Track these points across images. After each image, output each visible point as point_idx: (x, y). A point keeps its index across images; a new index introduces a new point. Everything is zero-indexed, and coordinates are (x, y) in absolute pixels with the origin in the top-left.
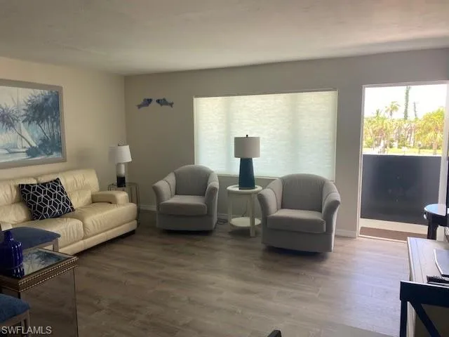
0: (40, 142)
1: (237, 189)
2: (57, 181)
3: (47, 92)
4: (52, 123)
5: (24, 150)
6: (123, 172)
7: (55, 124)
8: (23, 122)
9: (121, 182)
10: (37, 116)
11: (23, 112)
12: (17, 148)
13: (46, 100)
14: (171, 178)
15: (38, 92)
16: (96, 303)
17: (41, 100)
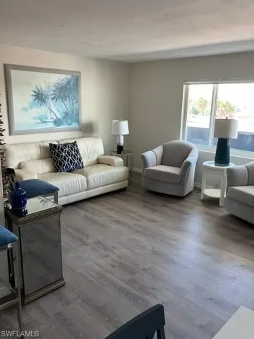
0: (64, 115)
1: (213, 166)
2: (74, 144)
3: (69, 76)
4: (73, 100)
5: (52, 120)
6: (122, 142)
7: (75, 101)
8: (52, 99)
9: (120, 150)
10: (61, 95)
11: (52, 92)
12: (47, 118)
13: (69, 82)
14: (159, 151)
15: (63, 76)
16: (85, 239)
17: (65, 82)
